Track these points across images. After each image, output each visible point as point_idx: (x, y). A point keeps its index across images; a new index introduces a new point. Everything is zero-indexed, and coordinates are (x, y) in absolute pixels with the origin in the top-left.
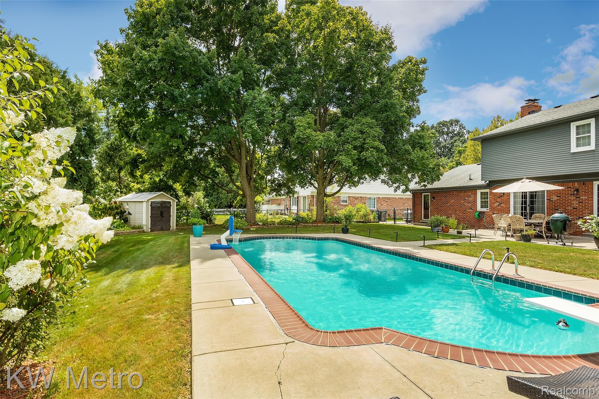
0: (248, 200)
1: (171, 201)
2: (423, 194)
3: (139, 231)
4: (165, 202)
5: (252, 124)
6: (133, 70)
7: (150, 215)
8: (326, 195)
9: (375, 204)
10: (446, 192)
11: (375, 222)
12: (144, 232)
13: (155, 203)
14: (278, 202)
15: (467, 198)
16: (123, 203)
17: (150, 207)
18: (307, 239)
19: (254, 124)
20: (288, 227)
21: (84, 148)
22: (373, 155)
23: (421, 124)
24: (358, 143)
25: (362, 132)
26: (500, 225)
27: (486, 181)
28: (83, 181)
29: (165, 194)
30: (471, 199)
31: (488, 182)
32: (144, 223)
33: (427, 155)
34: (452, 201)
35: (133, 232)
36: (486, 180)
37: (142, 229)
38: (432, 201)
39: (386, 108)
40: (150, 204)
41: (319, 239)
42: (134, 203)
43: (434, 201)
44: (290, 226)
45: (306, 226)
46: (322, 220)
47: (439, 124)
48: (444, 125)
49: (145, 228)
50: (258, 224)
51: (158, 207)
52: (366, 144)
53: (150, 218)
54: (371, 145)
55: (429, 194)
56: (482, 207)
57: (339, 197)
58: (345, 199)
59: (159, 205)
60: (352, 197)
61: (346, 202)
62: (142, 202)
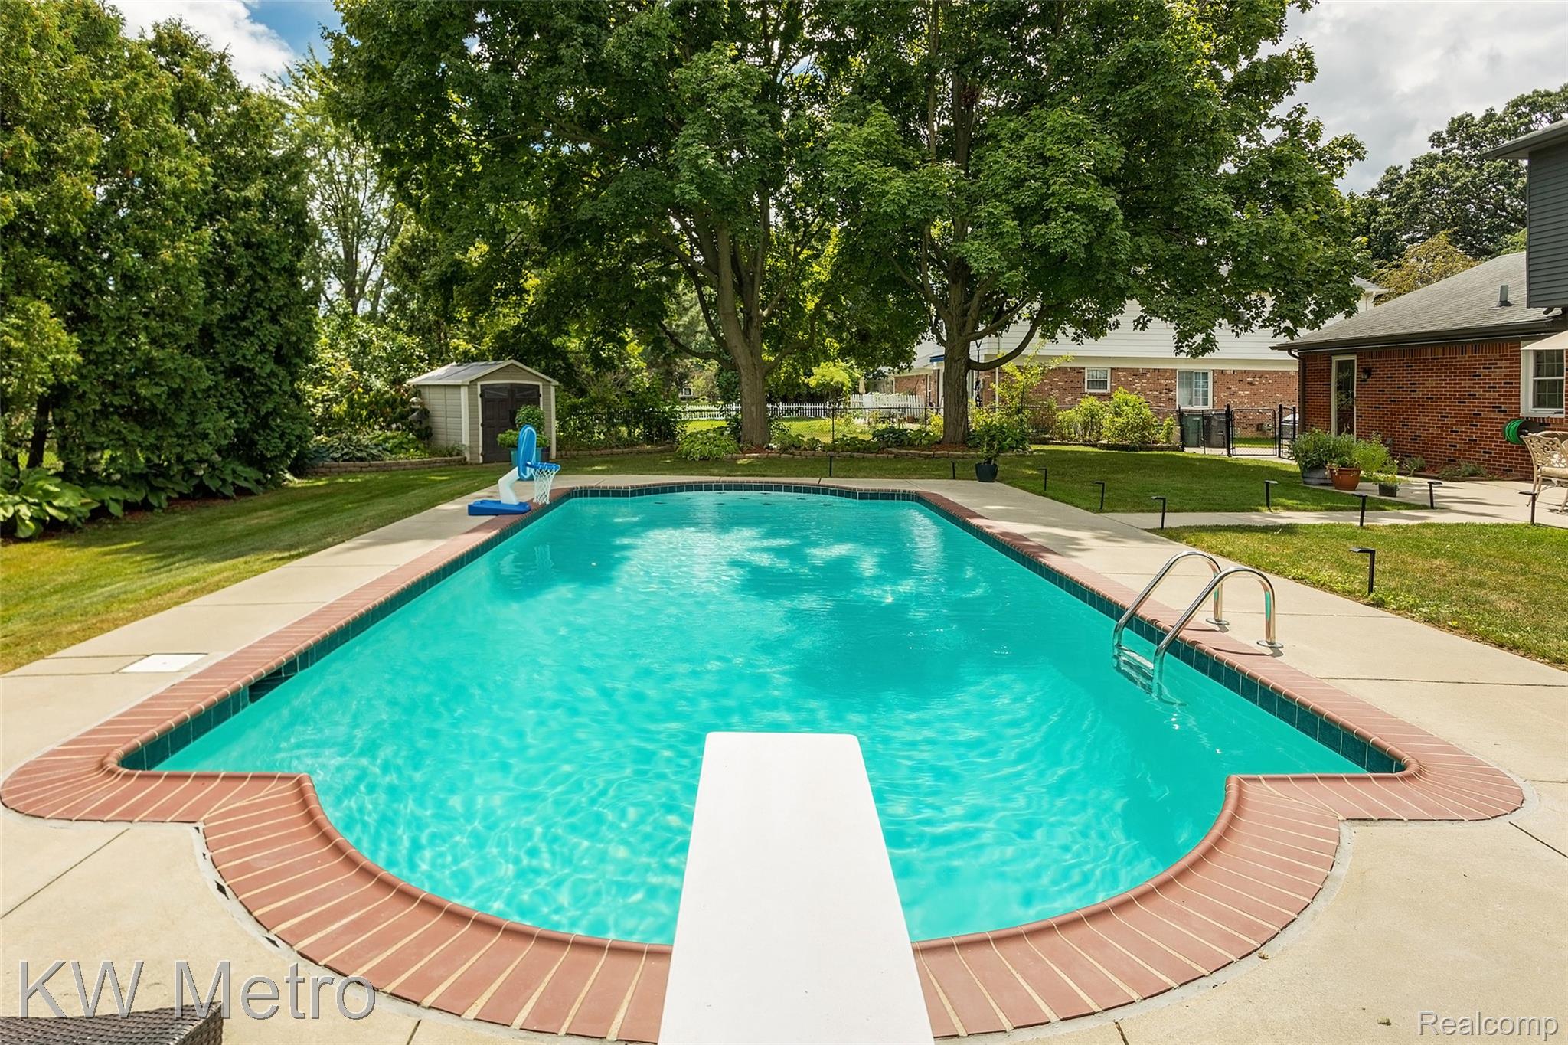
0: (744, 379)
1: (540, 384)
2: (1335, 359)
3: (446, 461)
4: (521, 387)
5: (698, 156)
6: (385, 33)
7: (480, 421)
8: (970, 365)
9: (1206, 393)
10: (1411, 351)
11: (1169, 448)
12: (463, 462)
13: (493, 389)
14: (911, 385)
15: (1483, 372)
16: (422, 390)
17: (479, 399)
18: (833, 493)
19: (705, 154)
20: (851, 457)
21: (263, 253)
22: (1071, 231)
23: (1289, 116)
24: (1023, 197)
25: (1045, 161)
26: (1546, 469)
27: (1550, 310)
28: (265, 335)
29: (521, 365)
30: (1497, 374)
31: (1557, 311)
32: (465, 440)
33: (1290, 226)
34: (1431, 382)
35: (429, 463)
36: (1551, 304)
37: (458, 454)
38: (1361, 382)
39: (1137, 69)
40: (479, 392)
41: (864, 495)
42: (442, 390)
43: (1370, 381)
44: (856, 454)
45: (902, 455)
46: (959, 438)
47: (1515, 104)
48: (1535, 107)
49: (467, 455)
50: (768, 448)
51: (503, 400)
52: (1050, 196)
53: (480, 428)
54: (1067, 199)
55: (1354, 357)
56: (1539, 402)
57: (1079, 371)
58: (1100, 377)
59: (505, 394)
60: (1123, 370)
61: (1103, 384)
62: (459, 386)
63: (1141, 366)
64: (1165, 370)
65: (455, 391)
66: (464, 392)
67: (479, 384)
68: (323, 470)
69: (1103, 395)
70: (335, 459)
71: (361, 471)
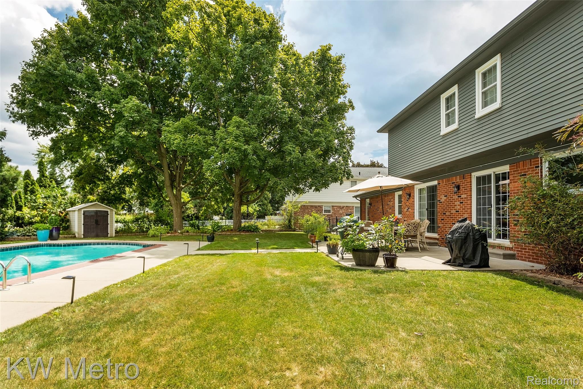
0: (174, 209)
1: (109, 210)
2: (366, 200)
3: (71, 237)
4: (101, 211)
7: (83, 223)
12: (76, 238)
13: (88, 212)
15: (389, 203)
16: (69, 213)
17: (83, 215)
29: (101, 204)
40: (83, 213)
42: (72, 212)
51: (92, 216)
53: (83, 226)
57: (321, 207)
58: (328, 209)
59: (93, 214)
60: (336, 206)
61: (329, 211)
62: (75, 211)
63: (342, 205)
64: (350, 207)
65: (74, 212)
66: (76, 213)
67: (83, 210)
68: (12, 239)
69: (329, 215)
70: (18, 236)
71: (27, 240)
